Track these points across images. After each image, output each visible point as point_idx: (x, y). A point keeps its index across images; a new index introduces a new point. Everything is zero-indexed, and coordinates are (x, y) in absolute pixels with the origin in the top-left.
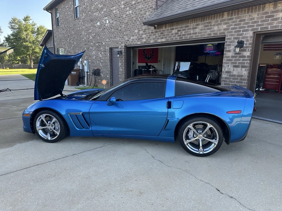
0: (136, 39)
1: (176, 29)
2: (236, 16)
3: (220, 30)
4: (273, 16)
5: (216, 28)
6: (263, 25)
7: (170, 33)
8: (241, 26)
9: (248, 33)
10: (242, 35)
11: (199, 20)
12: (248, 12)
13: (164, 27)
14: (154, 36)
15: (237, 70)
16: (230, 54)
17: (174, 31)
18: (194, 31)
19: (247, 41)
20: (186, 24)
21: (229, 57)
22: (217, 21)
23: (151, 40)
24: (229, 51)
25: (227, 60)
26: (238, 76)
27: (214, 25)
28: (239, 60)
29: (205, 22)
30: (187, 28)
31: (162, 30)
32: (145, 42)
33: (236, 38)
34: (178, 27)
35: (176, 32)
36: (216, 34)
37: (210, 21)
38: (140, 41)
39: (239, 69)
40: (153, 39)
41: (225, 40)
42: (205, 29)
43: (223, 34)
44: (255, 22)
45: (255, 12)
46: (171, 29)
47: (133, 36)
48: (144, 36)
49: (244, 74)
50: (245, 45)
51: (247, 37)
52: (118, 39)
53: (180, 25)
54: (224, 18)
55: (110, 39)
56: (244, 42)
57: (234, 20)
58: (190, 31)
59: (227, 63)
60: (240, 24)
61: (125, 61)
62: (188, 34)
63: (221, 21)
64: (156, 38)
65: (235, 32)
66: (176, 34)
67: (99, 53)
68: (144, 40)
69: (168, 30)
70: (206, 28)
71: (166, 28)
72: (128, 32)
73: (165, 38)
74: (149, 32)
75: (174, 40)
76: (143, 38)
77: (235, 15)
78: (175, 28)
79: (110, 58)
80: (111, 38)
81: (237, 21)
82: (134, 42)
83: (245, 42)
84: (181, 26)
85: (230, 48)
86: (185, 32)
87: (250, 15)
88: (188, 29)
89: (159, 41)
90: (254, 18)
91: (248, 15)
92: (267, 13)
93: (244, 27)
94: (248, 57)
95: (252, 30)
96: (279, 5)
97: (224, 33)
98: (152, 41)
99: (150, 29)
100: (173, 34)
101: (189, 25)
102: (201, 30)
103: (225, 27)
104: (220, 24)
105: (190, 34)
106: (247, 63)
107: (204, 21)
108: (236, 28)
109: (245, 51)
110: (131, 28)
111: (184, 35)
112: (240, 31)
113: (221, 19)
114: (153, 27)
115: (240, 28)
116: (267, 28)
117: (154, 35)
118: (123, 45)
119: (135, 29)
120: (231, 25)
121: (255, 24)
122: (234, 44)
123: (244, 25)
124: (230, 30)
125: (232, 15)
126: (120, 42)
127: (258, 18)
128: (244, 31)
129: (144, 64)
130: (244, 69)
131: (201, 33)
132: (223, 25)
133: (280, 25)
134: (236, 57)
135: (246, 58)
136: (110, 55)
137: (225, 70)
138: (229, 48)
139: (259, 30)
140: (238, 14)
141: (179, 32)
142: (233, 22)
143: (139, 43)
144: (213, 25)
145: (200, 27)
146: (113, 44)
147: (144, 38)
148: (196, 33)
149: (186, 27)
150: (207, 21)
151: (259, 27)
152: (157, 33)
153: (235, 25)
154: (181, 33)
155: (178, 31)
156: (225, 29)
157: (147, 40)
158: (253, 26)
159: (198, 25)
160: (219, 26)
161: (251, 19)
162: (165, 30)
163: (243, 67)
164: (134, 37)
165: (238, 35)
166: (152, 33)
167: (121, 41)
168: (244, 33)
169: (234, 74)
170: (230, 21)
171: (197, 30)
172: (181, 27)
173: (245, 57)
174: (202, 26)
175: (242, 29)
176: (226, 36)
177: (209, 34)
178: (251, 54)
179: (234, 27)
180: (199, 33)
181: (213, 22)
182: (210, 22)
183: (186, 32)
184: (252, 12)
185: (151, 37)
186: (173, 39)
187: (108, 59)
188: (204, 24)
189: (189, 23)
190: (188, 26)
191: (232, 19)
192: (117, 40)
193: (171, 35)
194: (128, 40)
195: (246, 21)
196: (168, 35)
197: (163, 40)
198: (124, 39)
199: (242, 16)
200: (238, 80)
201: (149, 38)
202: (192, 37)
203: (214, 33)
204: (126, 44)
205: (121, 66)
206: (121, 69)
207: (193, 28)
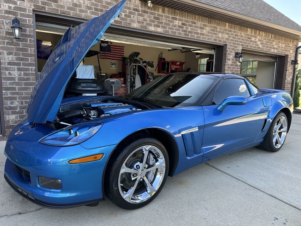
0: (90, 8)
1: (180, 20)
3: (223, 38)
4: (250, 39)
5: (220, 35)
8: (236, 40)
9: (240, 47)
10: (236, 47)
11: (206, 20)
12: (240, 30)
13: (160, 10)
14: (141, 18)
16: (230, 63)
17: (177, 23)
18: (202, 31)
20: (192, 19)
21: (229, 65)
22: (221, 29)
23: (133, 21)
24: (229, 60)
25: (228, 68)
28: (235, 68)
29: (212, 25)
30: (193, 25)
33: (233, 49)
34: (183, 20)
35: (180, 24)
36: (221, 41)
37: (216, 26)
40: (139, 22)
42: (211, 33)
45: (243, 31)
46: (172, 18)
51: (239, 50)
54: (226, 28)
57: (232, 33)
58: (197, 30)
60: (235, 38)
62: (195, 33)
63: (224, 30)
64: (145, 22)
66: (180, 27)
69: (168, 17)
71: (163, 12)
73: (163, 27)
78: (178, 19)
81: (234, 35)
84: (186, 19)
85: (230, 57)
88: (195, 27)
89: (152, 28)
90: (243, 36)
91: (240, 32)
92: (248, 35)
96: (253, 32)
97: (226, 42)
100: (175, 26)
101: (196, 21)
102: (208, 32)
103: (227, 36)
105: (198, 34)
108: (233, 41)
109: (238, 61)
111: (190, 32)
112: (235, 44)
113: (224, 28)
116: (248, 46)
117: (139, 15)
120: (231, 37)
122: (232, 54)
123: (238, 40)
124: (230, 41)
125: (231, 28)
128: (237, 44)
131: (208, 36)
132: (225, 34)
133: (253, 46)
134: (233, 65)
139: (245, 46)
141: (184, 26)
144: (218, 31)
145: (207, 28)
148: (203, 35)
149: (192, 22)
150: (214, 25)
151: (245, 44)
152: (146, 15)
153: (233, 37)
154: (187, 28)
155: (183, 24)
156: (226, 39)
158: (242, 42)
159: (205, 25)
160: (223, 34)
161: (241, 36)
162: (162, 16)
165: (234, 46)
166: (136, 10)
168: (238, 46)
170: (230, 33)
171: (204, 32)
172: (187, 21)
173: (238, 66)
174: (209, 28)
176: (228, 45)
177: (215, 40)
179: (232, 39)
180: (206, 35)
181: (218, 28)
183: (193, 29)
185: (134, 18)
186: (175, 32)
188: (211, 27)
189: (196, 19)
190: (195, 23)
193: (173, 26)
195: (239, 37)
196: (169, 25)
197: (160, 30)
201: (130, 17)
202: (199, 37)
203: (219, 40)
204: (44, 8)
205: (18, 64)
206: (15, 74)
207: (201, 28)
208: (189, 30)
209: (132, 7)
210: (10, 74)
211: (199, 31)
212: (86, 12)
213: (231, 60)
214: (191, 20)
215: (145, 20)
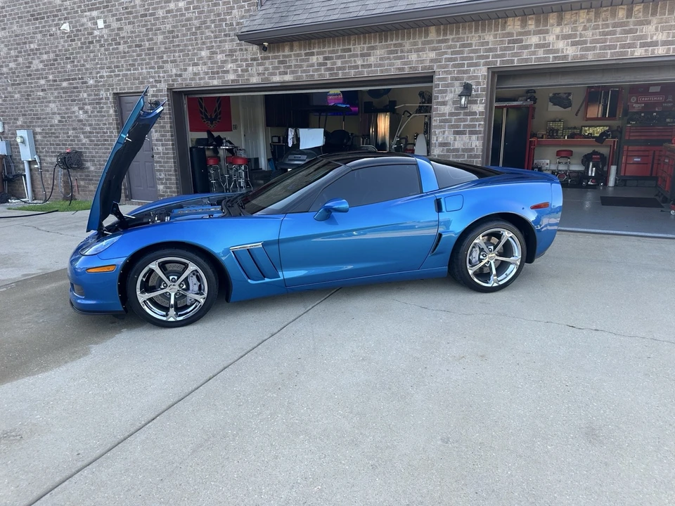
0: (207, 73)
1: (318, 54)
2: (454, 36)
3: (422, 61)
4: (521, 41)
5: (413, 57)
6: (503, 56)
7: (305, 64)
8: (465, 55)
9: (478, 70)
10: (466, 72)
11: (375, 37)
12: (477, 30)
13: (287, 49)
14: (261, 69)
15: (462, 140)
16: (446, 109)
17: (314, 59)
18: (364, 61)
19: (478, 84)
20: (343, 45)
21: (444, 115)
22: (415, 44)
23: (251, 76)
24: (444, 103)
25: (441, 121)
26: (464, 150)
27: (410, 51)
28: (465, 120)
29: (389, 42)
30: (347, 54)
31: (281, 54)
32: (233, 81)
33: (457, 79)
34: (325, 51)
35: (321, 60)
36: (415, 68)
37: (400, 41)
38: (219, 78)
39: (466, 138)
40: (259, 74)
41: (432, 82)
42: (389, 58)
43: (429, 69)
44: (490, 50)
45: (490, 30)
46: (306, 54)
47: (196, 65)
48: (230, 66)
49: (476, 146)
50: (473, 93)
51: (476, 77)
52: (144, 71)
53: (330, 47)
54: (429, 39)
55: (114, 71)
56: (472, 86)
57: (450, 43)
58: (355, 62)
59: (440, 127)
60: (462, 52)
61: (171, 127)
62: (350, 67)
63: (424, 43)
64: (266, 72)
65: (454, 66)
66: (320, 64)
67: (76, 108)
68: (231, 77)
69: (298, 55)
70: (392, 56)
71: (291, 49)
72: (177, 54)
73: (293, 72)
74: (245, 57)
75: (316, 77)
76: (227, 72)
77: (451, 34)
78: (317, 52)
79: (117, 120)
80: (117, 67)
81: (456, 46)
82: (200, 79)
83: (474, 87)
84: (331, 49)
85: (446, 96)
86: (342, 63)
87: (480, 37)
88: (350, 56)
89: (277, 79)
90: (488, 42)
91: (477, 35)
92: (510, 34)
93: (471, 58)
94: (481, 113)
95: (485, 64)
96: (530, 22)
97: (431, 67)
98: (255, 80)
99: (246, 50)
100: (312, 65)
101: (351, 47)
102: (381, 59)
103: (432, 55)
104: (423, 50)
105: (356, 67)
106: (480, 125)
107: (386, 41)
108: (455, 59)
109: (475, 102)
110: (185, 45)
111: (339, 68)
112: (462, 65)
113: (423, 39)
114: (255, 48)
115: (463, 59)
116: (512, 61)
117: (259, 65)
118: (163, 86)
119: (201, 49)
120: (445, 53)
121: (491, 54)
122: (453, 89)
123: (471, 55)
124: (443, 63)
125: (445, 34)
126: (151, 80)
127: (495, 43)
128: (470, 65)
129: (204, 135)
130: (474, 137)
131: (380, 65)
132: (427, 52)
133: (534, 57)
134: (458, 114)
135: (478, 116)
136: (115, 111)
137: (437, 140)
138: (443, 97)
139: (498, 65)
140: (458, 33)
141: (328, 62)
142: (449, 47)
143: (215, 82)
144: (406, 50)
145: (378, 52)
146: (126, 84)
147: (231, 72)
148: (370, 66)
149: (344, 51)
150: (394, 42)
151: (499, 59)
152: (267, 62)
153: (453, 53)
154: (334, 63)
155: (326, 58)
156: (432, 61)
157: (239, 76)
158: (487, 57)
159: (373, 48)
160: (420, 53)
161: (482, 44)
162: (290, 56)
163: (472, 133)
164: (200, 69)
165: (459, 72)
166: (253, 59)
167: (153, 77)
168: (472, 69)
169: (456, 147)
170: (443, 45)
171: (372, 60)
172: (333, 52)
173: (475, 113)
174: (383, 51)
175: (466, 62)
176: (437, 73)
177: (399, 69)
178: (486, 108)
179: (450, 56)
180: (376, 66)
181: (407, 45)
182: (401, 45)
183: (346, 62)
184: (483, 30)
185: (253, 70)
186: (313, 76)
187: (110, 124)
188: (388, 46)
189: (352, 42)
190: (350, 50)
191: (445, 41)
192: (141, 74)
193: (308, 67)
194: (180, 75)
195: (474, 48)
196: (301, 66)
197: (288, 78)
198: (165, 72)
199: (465, 36)
200: (464, 158)
201: (247, 71)
202: (361, 73)
203: (411, 68)
204: (174, 84)
205: (161, 140)
206: (160, 148)
207: (362, 55)
208: (339, 63)
209: (249, 57)
210: (158, 149)
211: (359, 62)
212: (204, 78)
213: (450, 103)
214: (341, 48)
215: (266, 69)
